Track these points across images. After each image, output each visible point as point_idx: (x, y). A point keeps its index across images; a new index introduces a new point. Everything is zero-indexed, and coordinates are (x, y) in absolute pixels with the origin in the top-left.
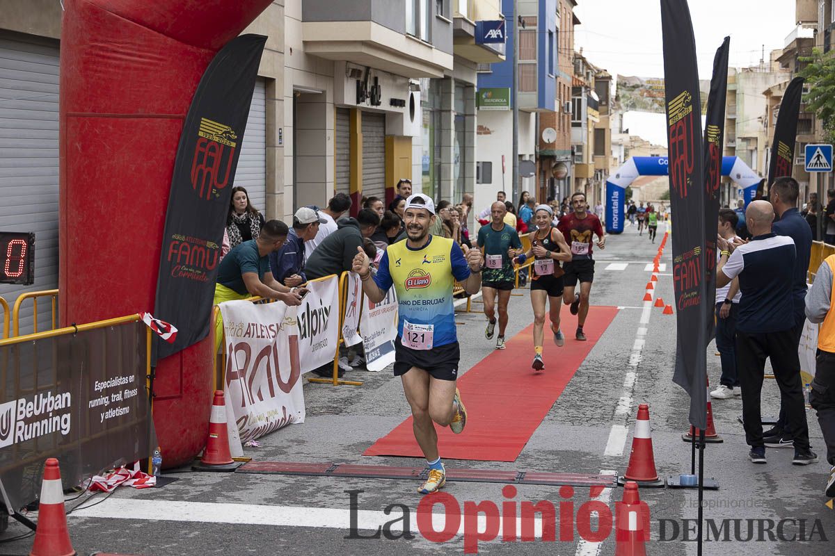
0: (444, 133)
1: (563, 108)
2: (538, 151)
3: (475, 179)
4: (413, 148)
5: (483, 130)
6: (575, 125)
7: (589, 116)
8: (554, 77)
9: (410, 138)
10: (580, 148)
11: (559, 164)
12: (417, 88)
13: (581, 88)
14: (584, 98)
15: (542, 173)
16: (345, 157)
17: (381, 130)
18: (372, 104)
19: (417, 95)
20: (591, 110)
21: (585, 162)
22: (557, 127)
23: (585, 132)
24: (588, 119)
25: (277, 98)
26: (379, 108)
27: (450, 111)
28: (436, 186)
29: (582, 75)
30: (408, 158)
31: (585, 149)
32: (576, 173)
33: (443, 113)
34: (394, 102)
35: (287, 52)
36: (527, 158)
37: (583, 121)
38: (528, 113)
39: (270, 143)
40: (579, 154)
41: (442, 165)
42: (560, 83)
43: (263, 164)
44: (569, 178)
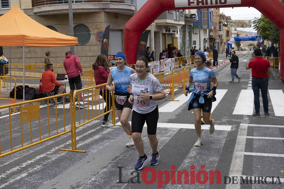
0: (185, 36)
1: (215, 28)
2: (209, 37)
3: (193, 44)
4: (178, 39)
5: (196, 34)
6: (220, 31)
7: (223, 28)
8: (211, 21)
9: (177, 37)
10: (221, 36)
11: (215, 40)
12: (178, 28)
13: (221, 23)
14: (222, 24)
15: (211, 42)
16: (164, 42)
17: (171, 36)
18: (169, 32)
19: (178, 30)
20: (224, 27)
21: (223, 39)
22: (213, 32)
23: (222, 32)
24: (223, 29)
25: (151, 33)
26: (170, 33)
27: (186, 31)
28: (184, 46)
29: (222, 19)
30: (177, 41)
31: (223, 36)
32: (221, 41)
33: (185, 32)
34: (173, 31)
35: (153, 25)
36: (206, 39)
37: (222, 29)
38: (206, 30)
39: (150, 41)
40: (221, 37)
41: (185, 42)
42: (214, 22)
43: (149, 44)
44: (219, 42)
